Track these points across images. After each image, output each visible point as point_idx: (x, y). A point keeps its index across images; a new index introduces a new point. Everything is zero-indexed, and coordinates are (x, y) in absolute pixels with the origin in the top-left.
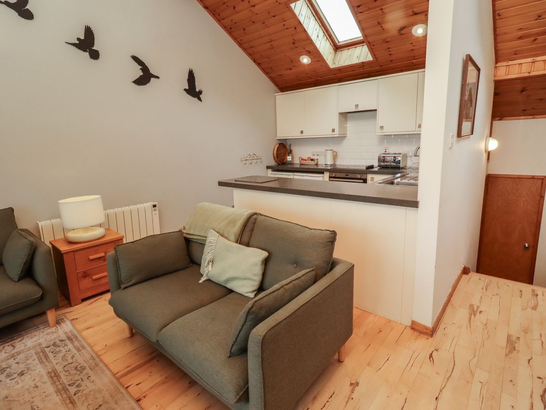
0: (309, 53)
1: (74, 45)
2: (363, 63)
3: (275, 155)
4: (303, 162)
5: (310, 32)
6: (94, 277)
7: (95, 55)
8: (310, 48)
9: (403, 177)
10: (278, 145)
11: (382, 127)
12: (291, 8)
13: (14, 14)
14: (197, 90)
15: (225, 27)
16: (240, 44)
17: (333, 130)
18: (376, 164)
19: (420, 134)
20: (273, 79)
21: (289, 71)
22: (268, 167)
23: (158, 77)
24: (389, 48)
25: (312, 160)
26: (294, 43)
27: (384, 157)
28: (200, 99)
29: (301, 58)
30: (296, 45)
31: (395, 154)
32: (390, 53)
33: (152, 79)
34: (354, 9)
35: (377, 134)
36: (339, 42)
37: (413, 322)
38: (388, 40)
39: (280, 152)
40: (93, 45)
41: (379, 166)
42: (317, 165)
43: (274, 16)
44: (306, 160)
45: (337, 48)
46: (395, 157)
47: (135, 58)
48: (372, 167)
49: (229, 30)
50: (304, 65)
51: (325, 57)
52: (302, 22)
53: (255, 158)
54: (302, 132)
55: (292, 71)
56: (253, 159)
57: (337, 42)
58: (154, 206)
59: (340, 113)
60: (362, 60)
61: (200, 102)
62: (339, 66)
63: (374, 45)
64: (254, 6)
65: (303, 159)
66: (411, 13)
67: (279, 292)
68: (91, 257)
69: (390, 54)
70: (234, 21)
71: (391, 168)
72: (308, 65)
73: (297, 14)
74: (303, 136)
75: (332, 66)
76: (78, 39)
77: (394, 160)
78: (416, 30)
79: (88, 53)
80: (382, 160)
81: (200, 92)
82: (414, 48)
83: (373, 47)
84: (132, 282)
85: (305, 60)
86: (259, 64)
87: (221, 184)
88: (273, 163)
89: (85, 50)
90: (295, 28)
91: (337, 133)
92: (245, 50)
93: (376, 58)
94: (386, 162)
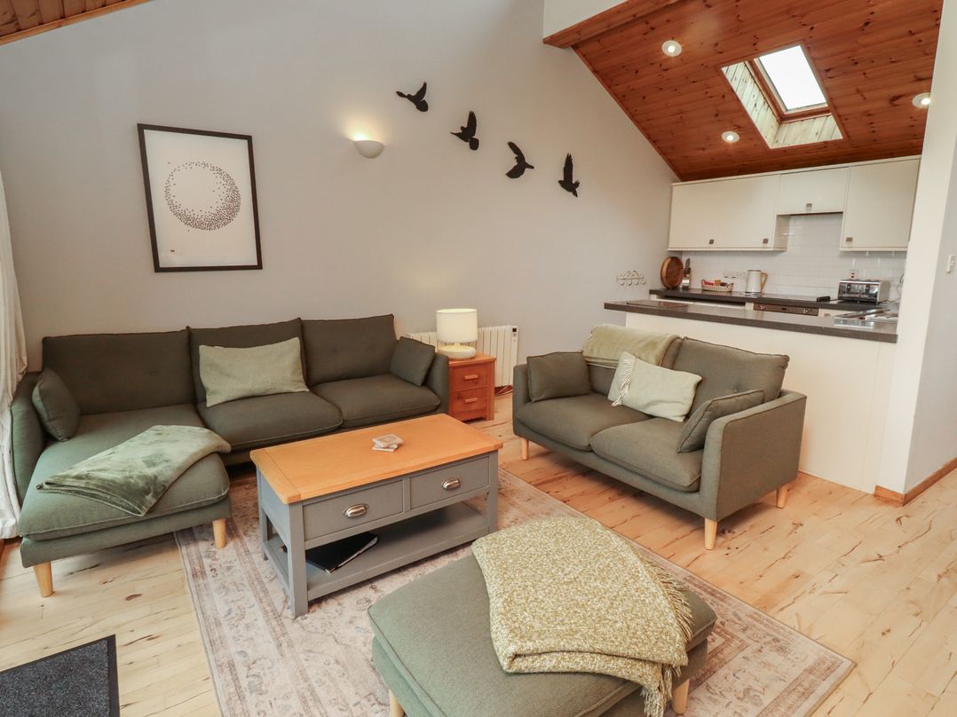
0: (737, 128)
1: (458, 135)
2: (826, 142)
3: (664, 275)
4: (708, 287)
5: (744, 101)
6: (467, 401)
7: (474, 145)
8: (742, 123)
9: (880, 313)
10: (669, 260)
11: (849, 240)
12: (722, 72)
13: (412, 106)
14: (574, 182)
15: (616, 95)
16: (632, 117)
17: (766, 241)
18: (834, 295)
19: (906, 252)
20: (671, 162)
21: (701, 152)
22: (652, 292)
23: (532, 167)
24: (872, 123)
25: (723, 284)
26: (717, 115)
27: (849, 285)
28: (575, 194)
29: (724, 135)
30: (719, 117)
31: (870, 281)
32: (873, 129)
33: (527, 170)
34: (820, 75)
35: (841, 249)
36: (787, 110)
37: (878, 488)
38: (872, 112)
39: (670, 271)
40: (474, 133)
41: (839, 298)
42: (730, 292)
43: (694, 82)
44: (712, 284)
45: (783, 118)
46: (868, 286)
47: (512, 145)
48: (828, 299)
49: (621, 99)
50: (727, 145)
51: (763, 134)
52: (735, 90)
53: (636, 276)
54: (712, 242)
55: (706, 152)
56: (633, 278)
57: (783, 110)
58: (514, 330)
59: (779, 216)
60: (825, 138)
61: (574, 197)
62: (784, 146)
63: (846, 119)
64: (666, 70)
65: (706, 283)
66: (912, 78)
67: (732, 400)
68: (467, 377)
69: (874, 132)
70: (631, 88)
71: (861, 302)
72: (735, 144)
73: (729, 80)
74: (713, 248)
75: (772, 145)
76: (462, 128)
77: (867, 291)
78: (920, 101)
79: (468, 143)
80: (845, 289)
81: (577, 184)
82: (915, 123)
83: (844, 122)
84: (542, 397)
85: (730, 137)
86: (654, 142)
87: (608, 306)
88: (659, 286)
89: (466, 141)
90: (723, 96)
91: (771, 246)
92: (637, 123)
93: (849, 137)
94: (852, 293)
